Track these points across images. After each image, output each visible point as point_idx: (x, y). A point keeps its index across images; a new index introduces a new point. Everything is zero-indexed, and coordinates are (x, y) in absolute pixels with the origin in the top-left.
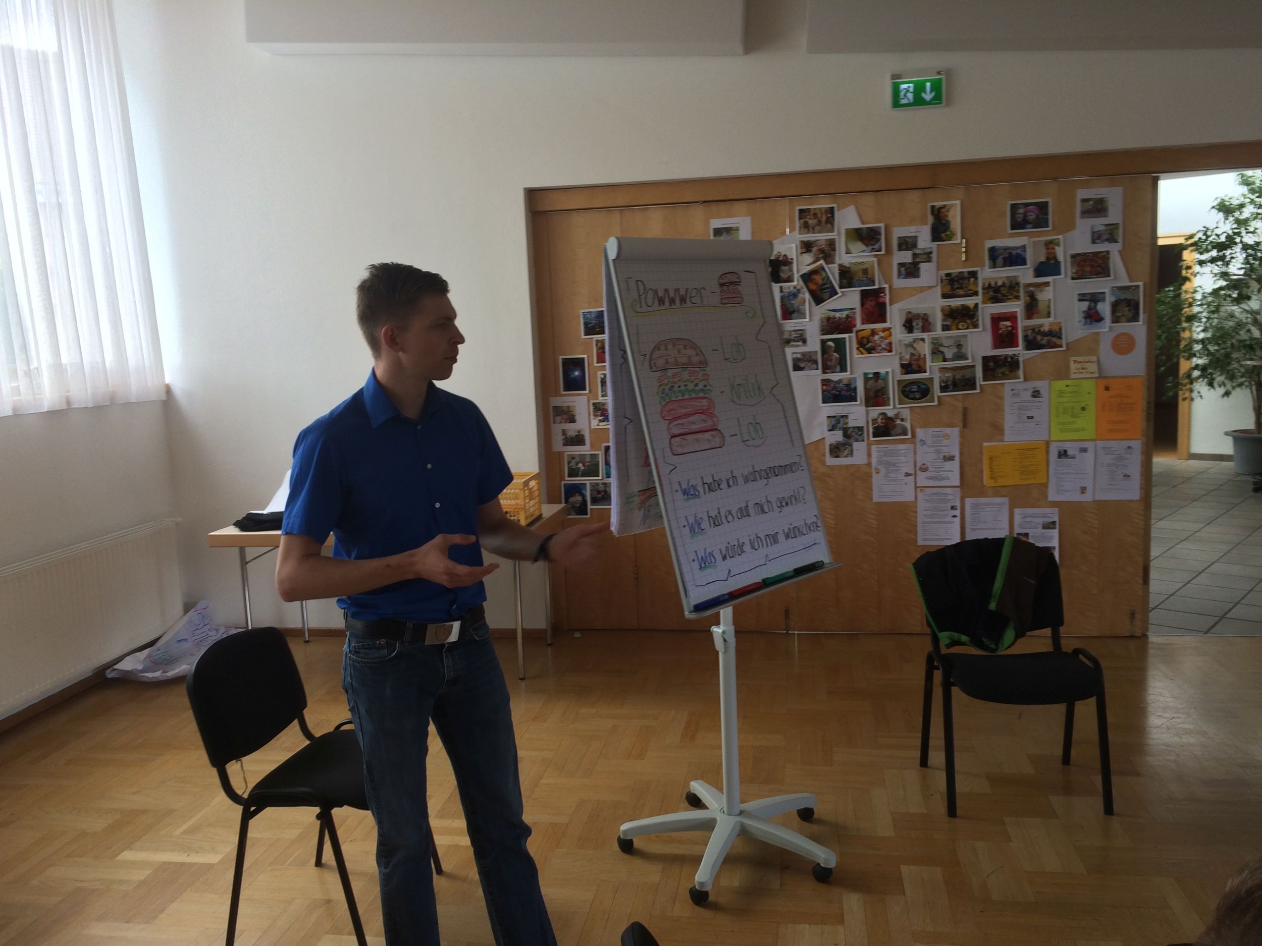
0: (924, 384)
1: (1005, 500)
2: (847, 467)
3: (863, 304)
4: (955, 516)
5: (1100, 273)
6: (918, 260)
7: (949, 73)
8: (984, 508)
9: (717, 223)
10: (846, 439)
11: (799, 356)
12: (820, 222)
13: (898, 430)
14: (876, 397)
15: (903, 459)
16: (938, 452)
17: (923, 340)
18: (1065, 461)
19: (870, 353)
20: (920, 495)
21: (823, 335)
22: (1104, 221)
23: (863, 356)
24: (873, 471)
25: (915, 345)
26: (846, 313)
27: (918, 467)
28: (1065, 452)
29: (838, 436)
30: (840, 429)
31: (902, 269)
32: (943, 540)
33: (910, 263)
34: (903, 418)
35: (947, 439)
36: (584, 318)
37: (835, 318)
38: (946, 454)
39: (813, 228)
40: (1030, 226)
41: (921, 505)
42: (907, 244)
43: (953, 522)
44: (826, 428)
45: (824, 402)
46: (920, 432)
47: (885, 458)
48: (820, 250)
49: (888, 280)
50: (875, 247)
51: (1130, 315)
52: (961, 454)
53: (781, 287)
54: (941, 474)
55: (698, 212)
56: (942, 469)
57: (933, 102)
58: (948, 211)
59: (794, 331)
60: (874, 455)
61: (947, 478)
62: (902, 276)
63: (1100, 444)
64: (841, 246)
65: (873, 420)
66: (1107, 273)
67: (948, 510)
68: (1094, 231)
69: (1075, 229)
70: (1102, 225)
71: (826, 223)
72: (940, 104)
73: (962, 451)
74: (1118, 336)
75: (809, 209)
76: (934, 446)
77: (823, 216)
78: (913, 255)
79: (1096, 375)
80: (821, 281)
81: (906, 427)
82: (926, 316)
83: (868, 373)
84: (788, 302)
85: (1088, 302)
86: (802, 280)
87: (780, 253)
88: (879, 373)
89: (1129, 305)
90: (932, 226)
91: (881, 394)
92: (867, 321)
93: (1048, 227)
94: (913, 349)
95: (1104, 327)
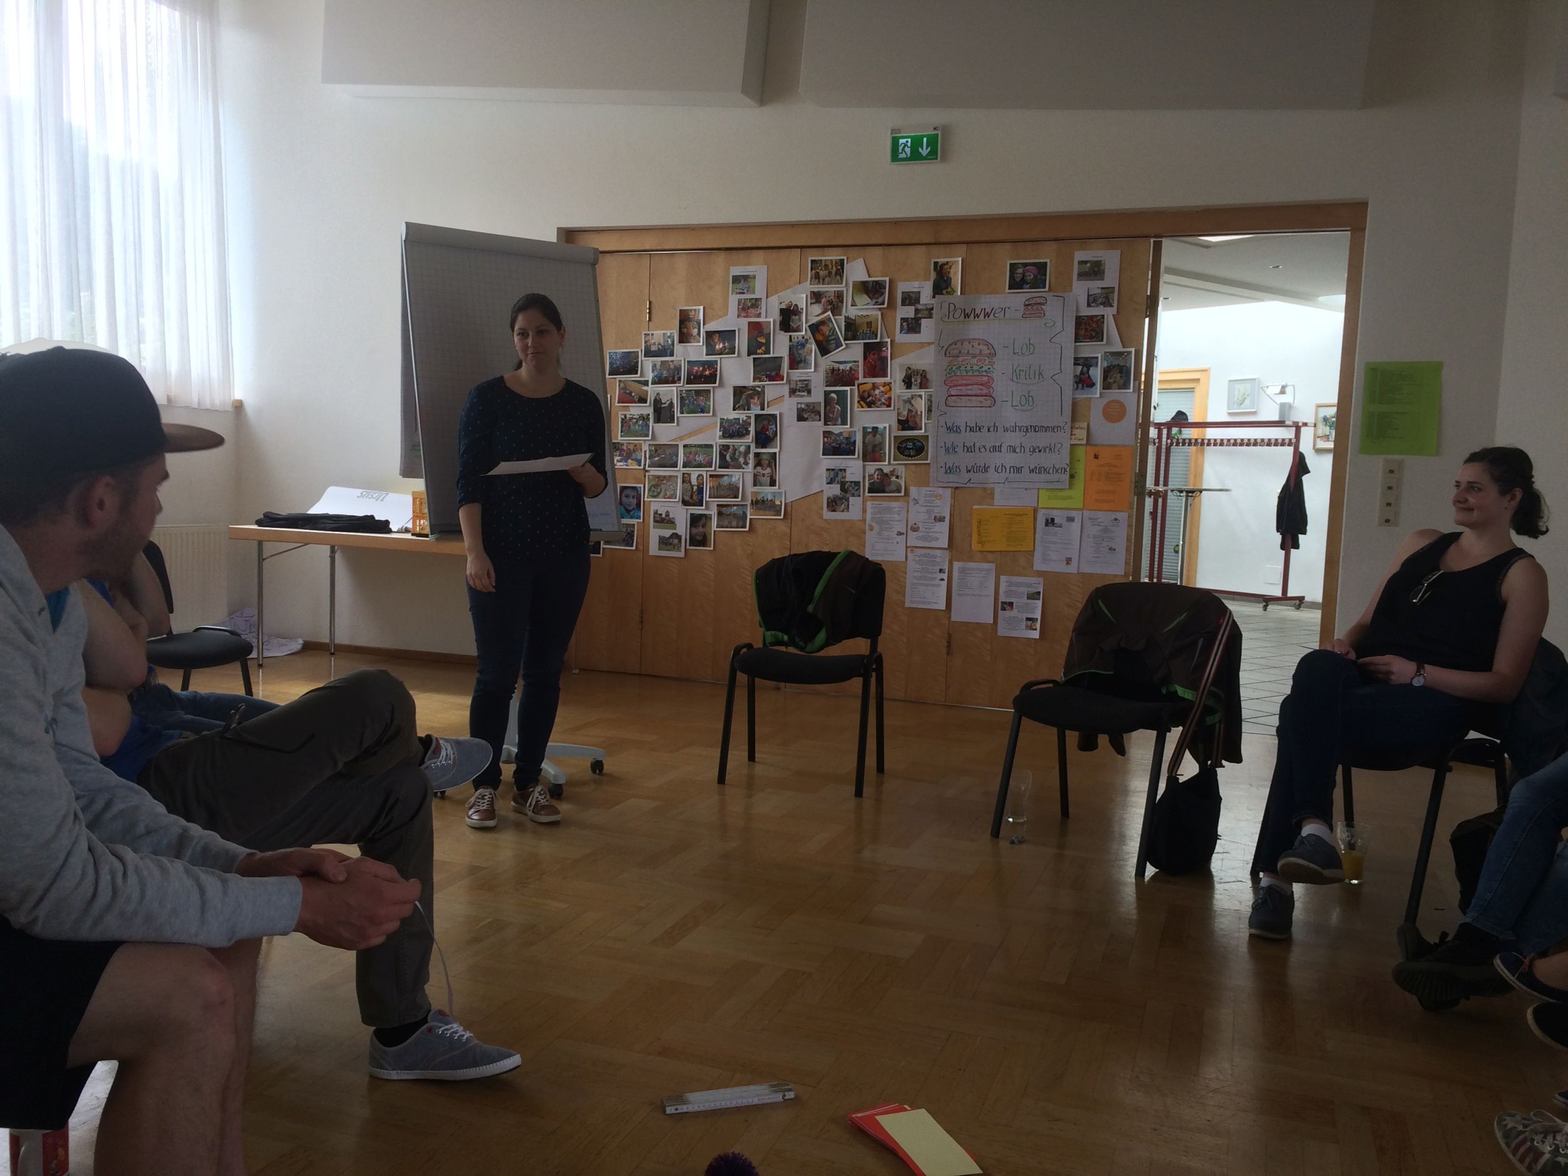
0: (919, 441)
1: (992, 566)
2: (843, 521)
3: (865, 358)
4: (942, 580)
5: (1094, 337)
6: (920, 315)
7: (946, 130)
8: (971, 573)
9: (737, 271)
10: (842, 493)
11: (803, 406)
12: (830, 273)
13: (893, 487)
14: (872, 453)
15: (896, 516)
16: (929, 512)
17: (920, 396)
18: (1051, 529)
19: (869, 407)
20: (910, 555)
21: (826, 386)
22: (1101, 284)
23: (863, 409)
24: (867, 526)
25: (913, 402)
26: (850, 365)
27: (909, 526)
28: (1053, 520)
29: (835, 490)
30: (838, 482)
31: (905, 324)
32: (929, 603)
33: (912, 319)
34: (898, 474)
35: (937, 499)
36: (610, 358)
37: (839, 370)
38: (937, 514)
39: (823, 280)
40: (1028, 286)
41: (912, 565)
42: (910, 299)
43: (941, 585)
44: (824, 481)
45: (824, 455)
46: (913, 491)
47: (879, 516)
48: (829, 301)
49: (890, 334)
50: (878, 300)
51: (1121, 381)
52: (951, 515)
53: (790, 336)
54: (930, 534)
55: (720, 259)
56: (932, 530)
57: (930, 157)
58: (950, 268)
59: (800, 381)
60: (869, 511)
61: (938, 539)
62: (904, 331)
63: (1086, 513)
64: (848, 298)
65: (869, 476)
66: (1100, 338)
67: (936, 573)
68: (1090, 294)
69: (1071, 291)
70: (1098, 288)
71: (836, 275)
72: (936, 159)
73: (952, 512)
74: (1109, 403)
75: (821, 260)
76: (925, 506)
77: (834, 268)
78: (915, 310)
79: (1085, 442)
80: (827, 333)
81: (899, 484)
82: (926, 373)
83: (867, 427)
84: (795, 352)
85: (1081, 367)
86: (810, 330)
87: (791, 302)
88: (877, 428)
89: (1121, 372)
90: (934, 281)
91: (877, 449)
92: (868, 375)
93: (1045, 288)
94: (910, 406)
95: (1096, 393)
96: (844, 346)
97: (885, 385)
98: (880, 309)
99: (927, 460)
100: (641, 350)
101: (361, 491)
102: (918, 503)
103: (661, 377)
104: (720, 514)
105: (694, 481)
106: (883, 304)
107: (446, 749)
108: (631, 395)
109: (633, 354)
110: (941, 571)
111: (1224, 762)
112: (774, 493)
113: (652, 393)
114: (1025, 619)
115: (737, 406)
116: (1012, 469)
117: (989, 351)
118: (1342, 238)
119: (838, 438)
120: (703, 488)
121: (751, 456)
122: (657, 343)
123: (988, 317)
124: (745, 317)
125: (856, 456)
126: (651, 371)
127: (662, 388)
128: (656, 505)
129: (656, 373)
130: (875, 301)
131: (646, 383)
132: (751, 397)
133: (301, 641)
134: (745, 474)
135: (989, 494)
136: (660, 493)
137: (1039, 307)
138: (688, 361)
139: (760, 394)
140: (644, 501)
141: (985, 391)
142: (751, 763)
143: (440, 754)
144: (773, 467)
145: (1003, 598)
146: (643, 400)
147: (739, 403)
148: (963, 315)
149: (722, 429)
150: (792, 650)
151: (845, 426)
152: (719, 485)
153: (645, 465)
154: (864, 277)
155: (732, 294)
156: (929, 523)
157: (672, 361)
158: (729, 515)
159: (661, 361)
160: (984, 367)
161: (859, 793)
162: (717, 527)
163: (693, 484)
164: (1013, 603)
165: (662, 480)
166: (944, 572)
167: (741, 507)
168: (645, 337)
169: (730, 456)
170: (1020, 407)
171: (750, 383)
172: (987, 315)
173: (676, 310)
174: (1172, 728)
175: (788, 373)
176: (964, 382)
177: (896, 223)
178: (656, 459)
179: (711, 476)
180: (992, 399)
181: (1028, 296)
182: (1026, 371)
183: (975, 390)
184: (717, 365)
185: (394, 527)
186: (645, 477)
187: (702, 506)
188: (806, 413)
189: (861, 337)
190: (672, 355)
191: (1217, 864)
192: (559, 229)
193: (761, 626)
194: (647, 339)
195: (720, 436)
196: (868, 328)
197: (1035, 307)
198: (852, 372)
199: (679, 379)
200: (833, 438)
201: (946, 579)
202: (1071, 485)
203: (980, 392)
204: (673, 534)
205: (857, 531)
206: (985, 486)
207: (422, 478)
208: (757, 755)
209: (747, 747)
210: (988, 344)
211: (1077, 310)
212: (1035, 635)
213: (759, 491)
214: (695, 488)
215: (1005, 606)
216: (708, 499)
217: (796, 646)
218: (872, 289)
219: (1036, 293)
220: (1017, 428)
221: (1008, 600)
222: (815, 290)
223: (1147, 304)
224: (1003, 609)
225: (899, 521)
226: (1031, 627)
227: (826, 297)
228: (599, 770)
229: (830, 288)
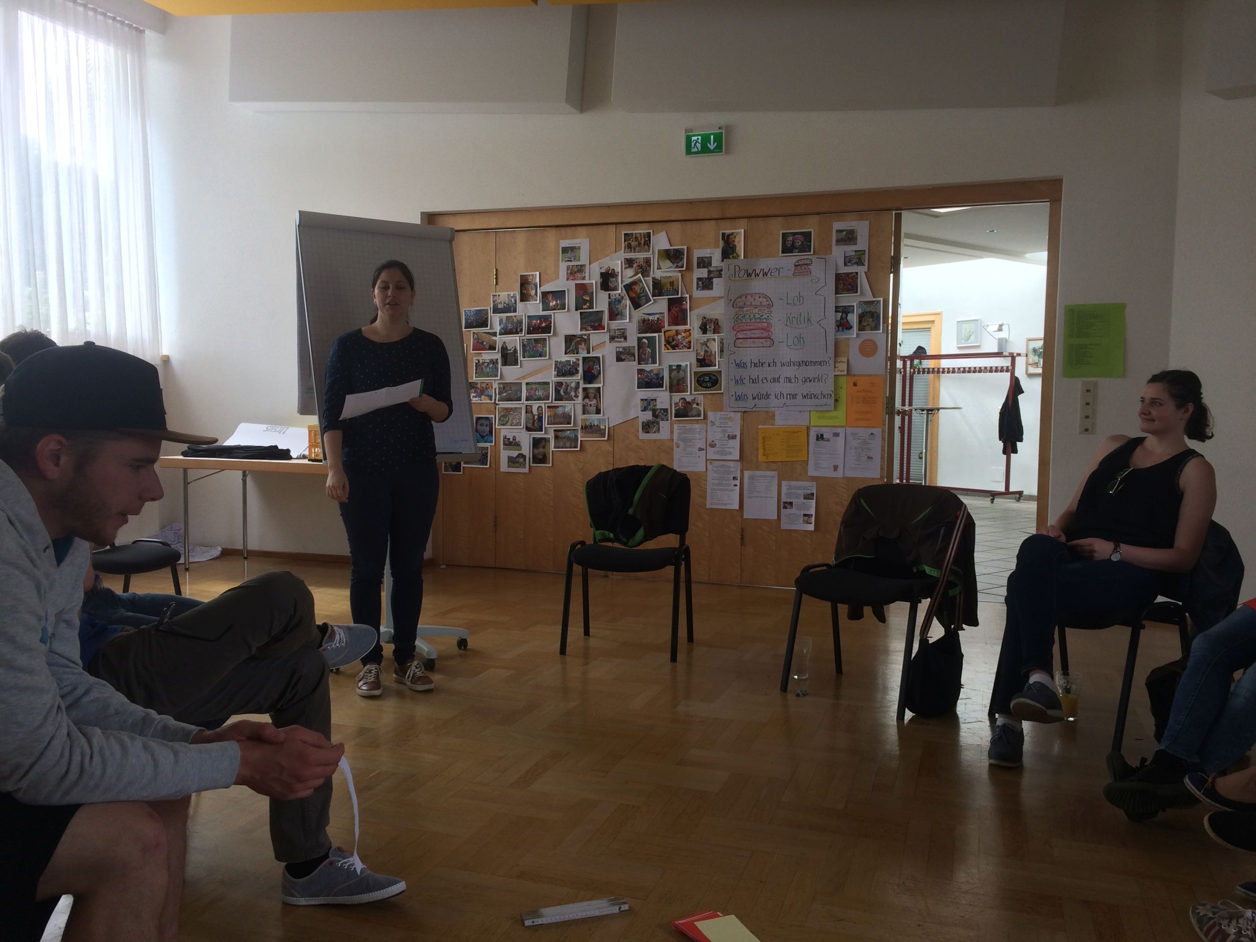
0: (714, 376)
1: (775, 473)
2: (655, 441)
3: (669, 310)
4: (736, 485)
5: (850, 290)
6: (712, 275)
7: (729, 129)
8: (758, 480)
9: (565, 243)
10: (654, 418)
11: (621, 350)
12: (640, 243)
13: (694, 412)
14: (677, 386)
15: (697, 435)
16: (724, 432)
17: (714, 340)
18: (821, 442)
19: (674, 349)
20: (709, 466)
21: (639, 333)
22: (854, 248)
23: (669, 351)
24: (674, 445)
25: (708, 344)
26: (658, 316)
27: (708, 444)
28: (822, 435)
29: (648, 416)
30: (650, 409)
31: (700, 282)
32: (726, 505)
33: (706, 278)
34: (698, 402)
35: (730, 421)
36: (465, 315)
37: (649, 320)
38: (730, 433)
39: (634, 249)
40: (797, 251)
41: (711, 475)
42: (704, 263)
43: (735, 490)
44: (639, 409)
45: (638, 388)
46: (711, 415)
47: (683, 436)
48: (639, 266)
49: (689, 291)
50: (679, 264)
51: (873, 324)
52: (741, 434)
53: (609, 294)
54: (726, 449)
55: (551, 234)
56: (727, 446)
57: (717, 150)
58: (735, 237)
59: (618, 329)
60: (676, 431)
61: (731, 453)
62: (699, 289)
63: (849, 430)
64: (654, 262)
65: (675, 404)
66: (856, 290)
67: (730, 480)
68: (846, 256)
69: (831, 254)
70: (853, 251)
71: (644, 245)
72: (722, 152)
73: (742, 431)
74: (863, 342)
75: (632, 234)
76: (720, 427)
77: (643, 239)
78: (708, 271)
79: (845, 373)
80: (639, 290)
81: (700, 410)
82: (718, 321)
83: (672, 366)
84: (614, 306)
85: (841, 314)
86: (625, 289)
87: (609, 267)
88: (680, 366)
89: (872, 316)
90: (722, 248)
91: (681, 382)
92: (672, 323)
93: (810, 252)
94: (706, 347)
95: (853, 334)
96: (652, 301)
97: (686, 331)
98: (680, 271)
99: (721, 390)
100: (490, 308)
101: (266, 426)
102: (715, 425)
103: (506, 329)
104: (556, 437)
105: (535, 412)
106: (683, 267)
107: (340, 634)
108: (483, 344)
109: (484, 312)
110: (734, 478)
111: (964, 626)
112: (600, 419)
113: (500, 343)
114: (802, 515)
115: (568, 351)
116: (788, 396)
117: (768, 303)
118: (1043, 208)
119: (649, 375)
120: (542, 416)
121: (580, 390)
122: (502, 303)
123: (766, 276)
124: (572, 280)
125: (664, 389)
126: (498, 324)
127: (508, 338)
128: (505, 431)
129: (502, 326)
130: (676, 265)
131: (495, 334)
132: (579, 343)
133: (220, 549)
134: (576, 405)
135: (770, 417)
136: (508, 422)
137: (806, 267)
138: (528, 316)
139: (587, 341)
140: (495, 429)
141: (765, 335)
142: (587, 637)
143: (335, 639)
144: (598, 399)
145: (784, 499)
146: (492, 348)
147: (570, 348)
148: (746, 273)
149: (556, 369)
150: (617, 545)
151: (655, 365)
152: (555, 415)
153: (495, 399)
154: (667, 246)
155: (562, 261)
156: (724, 440)
157: (515, 316)
158: (564, 438)
159: (507, 316)
160: (764, 315)
161: (674, 659)
162: (554, 448)
163: (534, 413)
164: (792, 502)
165: (509, 412)
166: (737, 480)
167: (573, 431)
168: (493, 298)
169: (563, 391)
170: (794, 347)
171: (578, 332)
172: (765, 274)
173: (517, 276)
174: (922, 600)
175: (608, 323)
176: (748, 328)
177: (691, 203)
178: (504, 394)
179: (549, 407)
180: (772, 341)
181: (798, 258)
182: (797, 318)
183: (757, 333)
184: (551, 319)
185: (294, 454)
186: (496, 409)
187: (542, 431)
188: (623, 355)
189: (665, 294)
190: (515, 311)
191: (961, 708)
192: (421, 212)
193: (592, 527)
194: (494, 299)
195: (555, 375)
196: (671, 286)
197: (803, 267)
198: (660, 322)
199: (521, 330)
200: (645, 374)
201: (738, 485)
202: (836, 408)
203: (761, 335)
204: (519, 454)
205: (667, 448)
206: (768, 410)
207: (316, 415)
208: (591, 631)
209: (583, 625)
210: (766, 297)
211: (836, 269)
212: (811, 527)
213: (589, 418)
214: (536, 417)
215: (786, 505)
216: (546, 426)
217: (619, 541)
218: (673, 256)
219: (804, 256)
220: (792, 363)
221: (789, 500)
222: (628, 257)
223: (891, 263)
224: (785, 508)
225: (700, 439)
226: (807, 521)
227: (637, 262)
228: (464, 647)
229: (640, 256)
